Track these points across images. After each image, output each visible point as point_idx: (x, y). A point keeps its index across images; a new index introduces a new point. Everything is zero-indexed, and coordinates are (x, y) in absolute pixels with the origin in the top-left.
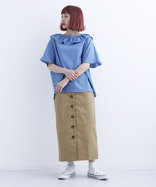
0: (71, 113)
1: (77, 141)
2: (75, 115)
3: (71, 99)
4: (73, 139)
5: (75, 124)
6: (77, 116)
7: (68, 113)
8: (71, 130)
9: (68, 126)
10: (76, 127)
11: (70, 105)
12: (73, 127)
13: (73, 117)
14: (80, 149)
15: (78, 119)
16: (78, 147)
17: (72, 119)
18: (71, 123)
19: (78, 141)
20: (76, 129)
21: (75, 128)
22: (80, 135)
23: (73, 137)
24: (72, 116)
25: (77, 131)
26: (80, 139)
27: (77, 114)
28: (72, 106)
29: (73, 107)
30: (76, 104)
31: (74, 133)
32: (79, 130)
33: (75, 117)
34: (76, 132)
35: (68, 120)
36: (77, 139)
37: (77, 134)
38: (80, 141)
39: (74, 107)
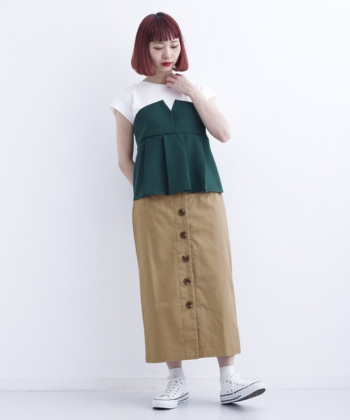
0: (182, 249)
1: (197, 314)
2: (190, 254)
3: (180, 219)
4: (190, 310)
5: (192, 275)
6: (195, 256)
7: (175, 251)
8: (185, 289)
9: (177, 280)
10: (195, 282)
11: (179, 232)
12: (187, 281)
13: (186, 259)
14: (204, 331)
15: (198, 263)
16: (200, 328)
17: (184, 265)
18: (181, 272)
19: (199, 314)
20: (195, 286)
21: (192, 283)
22: (204, 300)
23: (189, 305)
24: (183, 257)
25: (195, 290)
26: (203, 309)
27: (196, 253)
28: (183, 235)
29: (185, 237)
30: (192, 229)
31: (191, 296)
32: (201, 288)
33: (190, 258)
34: (195, 294)
35: (176, 266)
36: (198, 309)
37: (196, 298)
38: (203, 314)
39: (188, 235)
